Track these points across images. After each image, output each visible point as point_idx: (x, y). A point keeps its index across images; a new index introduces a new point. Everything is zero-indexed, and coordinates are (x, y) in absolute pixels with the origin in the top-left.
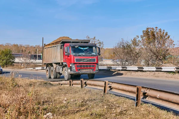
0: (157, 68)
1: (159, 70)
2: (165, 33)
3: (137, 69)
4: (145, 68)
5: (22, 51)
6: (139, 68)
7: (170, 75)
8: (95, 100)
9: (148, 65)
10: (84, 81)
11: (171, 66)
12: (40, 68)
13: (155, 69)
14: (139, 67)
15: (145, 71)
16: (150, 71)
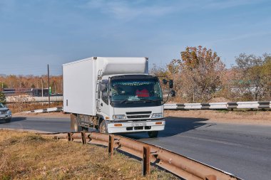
0: (203, 105)
1: (206, 107)
2: (213, 54)
3: (175, 107)
4: (188, 106)
5: (23, 84)
6: (178, 105)
7: (221, 114)
8: (85, 168)
9: (191, 101)
10: (87, 134)
11: (223, 101)
12: (41, 111)
13: (200, 107)
14: (179, 103)
15: (188, 110)
16: (194, 109)
